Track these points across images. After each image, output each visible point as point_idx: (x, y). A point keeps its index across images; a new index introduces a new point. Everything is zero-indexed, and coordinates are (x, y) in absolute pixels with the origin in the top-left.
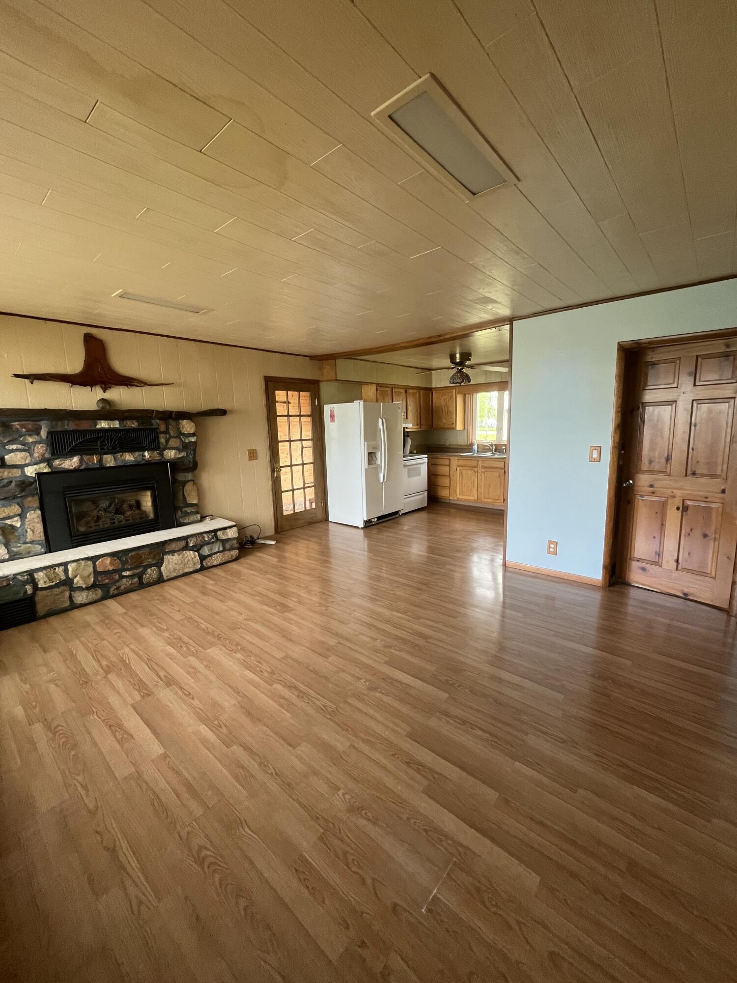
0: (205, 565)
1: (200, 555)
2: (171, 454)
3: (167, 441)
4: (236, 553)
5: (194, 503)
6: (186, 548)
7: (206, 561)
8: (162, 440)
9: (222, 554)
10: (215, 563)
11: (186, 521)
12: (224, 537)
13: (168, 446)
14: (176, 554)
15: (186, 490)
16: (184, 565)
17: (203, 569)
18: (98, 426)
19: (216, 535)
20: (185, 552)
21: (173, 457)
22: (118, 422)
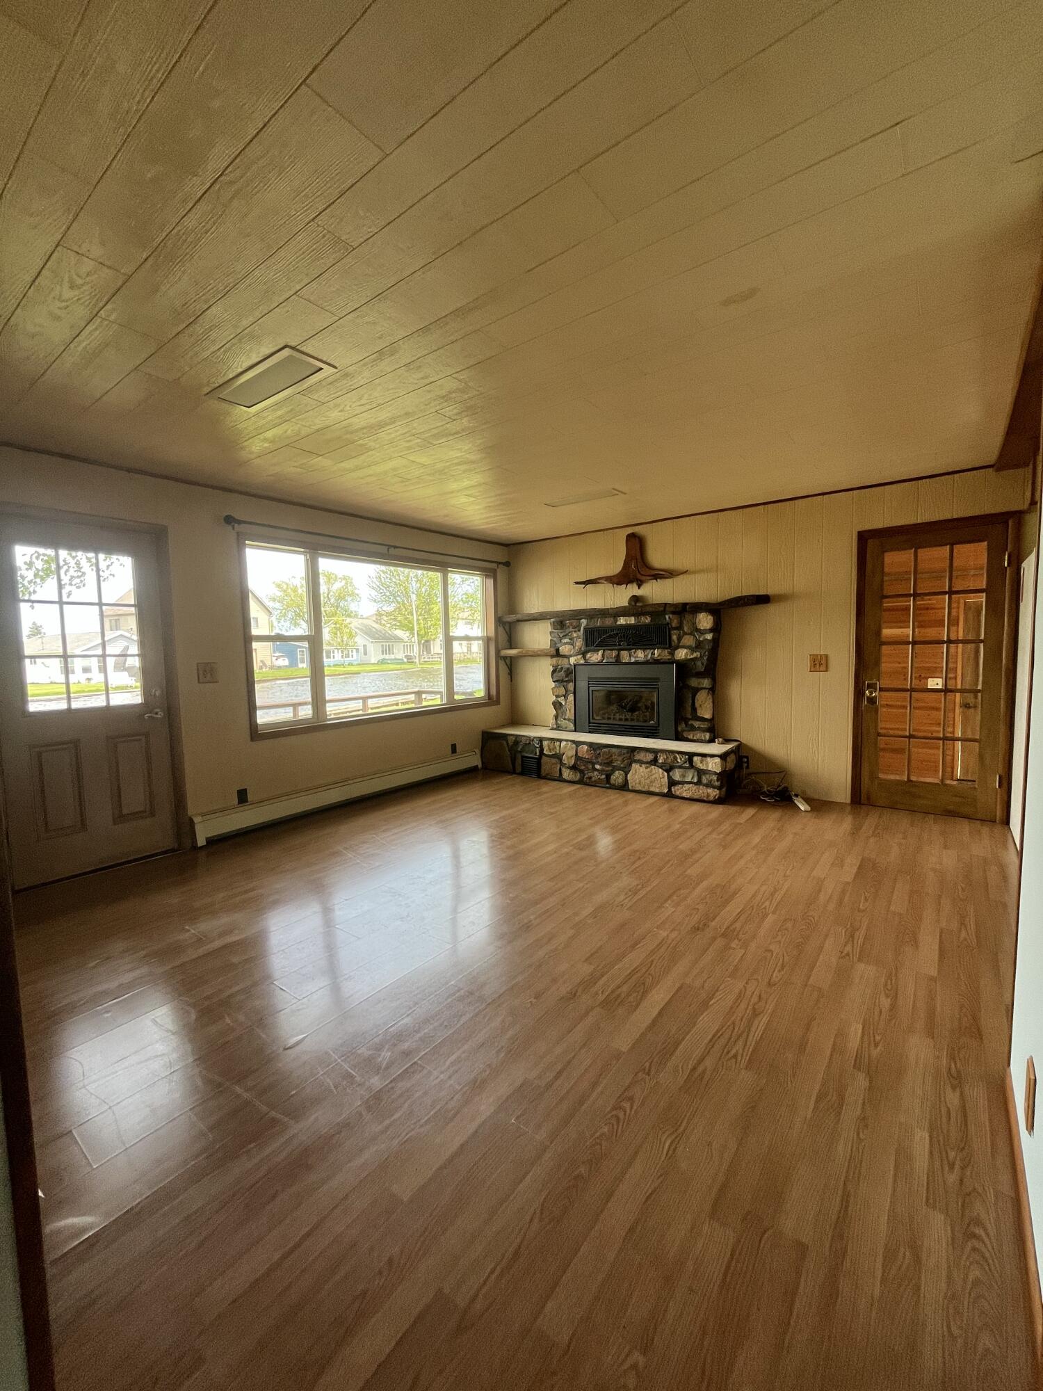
0: (673, 793)
1: (669, 777)
2: (681, 654)
3: (679, 639)
4: (715, 793)
5: (706, 717)
6: (654, 762)
7: (676, 788)
8: (675, 637)
9: (695, 787)
10: (684, 795)
11: (690, 737)
12: (702, 767)
13: (680, 644)
14: (643, 765)
15: (698, 700)
16: (651, 782)
17: (669, 795)
18: (618, 623)
19: (691, 761)
20: (653, 767)
21: (683, 657)
22: (633, 618)
